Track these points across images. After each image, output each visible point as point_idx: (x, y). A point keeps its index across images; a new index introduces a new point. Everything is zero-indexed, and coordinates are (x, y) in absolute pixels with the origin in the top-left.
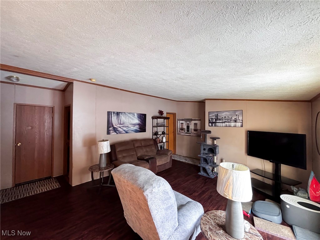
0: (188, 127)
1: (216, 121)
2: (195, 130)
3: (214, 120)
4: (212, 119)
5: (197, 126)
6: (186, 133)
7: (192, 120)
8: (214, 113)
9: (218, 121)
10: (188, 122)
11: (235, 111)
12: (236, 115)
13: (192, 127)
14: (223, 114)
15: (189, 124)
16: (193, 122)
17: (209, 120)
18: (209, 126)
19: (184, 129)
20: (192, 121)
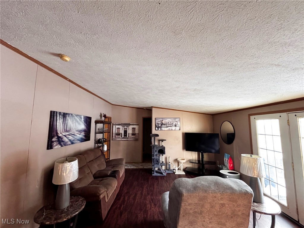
0: (125, 132)
1: (161, 125)
2: (133, 134)
3: (160, 125)
4: (158, 124)
5: (135, 130)
6: (123, 138)
7: (129, 125)
8: (160, 119)
9: (163, 126)
10: (126, 127)
11: (175, 118)
12: (176, 121)
13: (130, 131)
14: (166, 120)
15: (127, 129)
16: (131, 127)
17: (156, 125)
18: (156, 130)
19: (121, 134)
20: (130, 126)
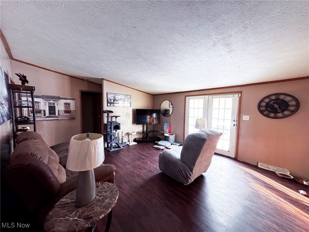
0: (52, 109)
1: (114, 101)
2: (66, 112)
3: (113, 100)
4: (110, 99)
5: (69, 106)
6: (47, 117)
7: (59, 98)
8: (112, 94)
9: (115, 102)
10: (52, 101)
11: (127, 95)
12: (128, 98)
13: (60, 106)
14: (119, 96)
15: (54, 104)
16: (62, 102)
17: (108, 101)
18: (108, 106)
19: (43, 112)
20: (61, 100)
